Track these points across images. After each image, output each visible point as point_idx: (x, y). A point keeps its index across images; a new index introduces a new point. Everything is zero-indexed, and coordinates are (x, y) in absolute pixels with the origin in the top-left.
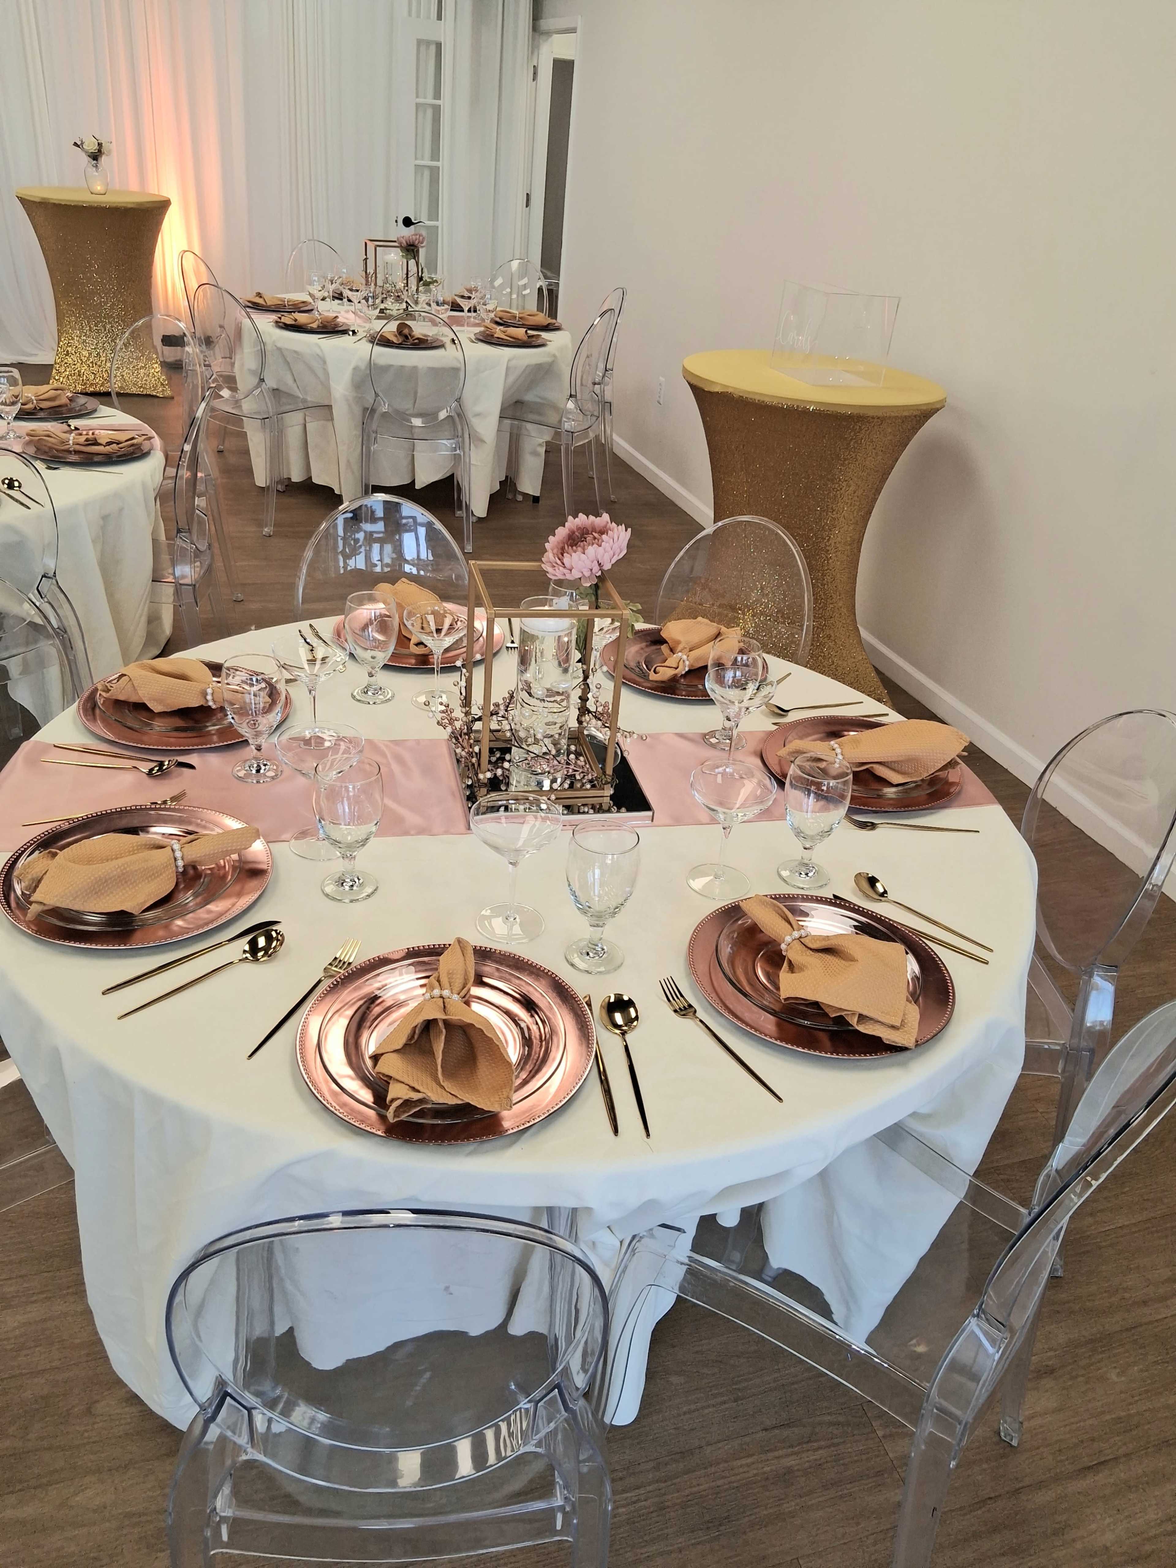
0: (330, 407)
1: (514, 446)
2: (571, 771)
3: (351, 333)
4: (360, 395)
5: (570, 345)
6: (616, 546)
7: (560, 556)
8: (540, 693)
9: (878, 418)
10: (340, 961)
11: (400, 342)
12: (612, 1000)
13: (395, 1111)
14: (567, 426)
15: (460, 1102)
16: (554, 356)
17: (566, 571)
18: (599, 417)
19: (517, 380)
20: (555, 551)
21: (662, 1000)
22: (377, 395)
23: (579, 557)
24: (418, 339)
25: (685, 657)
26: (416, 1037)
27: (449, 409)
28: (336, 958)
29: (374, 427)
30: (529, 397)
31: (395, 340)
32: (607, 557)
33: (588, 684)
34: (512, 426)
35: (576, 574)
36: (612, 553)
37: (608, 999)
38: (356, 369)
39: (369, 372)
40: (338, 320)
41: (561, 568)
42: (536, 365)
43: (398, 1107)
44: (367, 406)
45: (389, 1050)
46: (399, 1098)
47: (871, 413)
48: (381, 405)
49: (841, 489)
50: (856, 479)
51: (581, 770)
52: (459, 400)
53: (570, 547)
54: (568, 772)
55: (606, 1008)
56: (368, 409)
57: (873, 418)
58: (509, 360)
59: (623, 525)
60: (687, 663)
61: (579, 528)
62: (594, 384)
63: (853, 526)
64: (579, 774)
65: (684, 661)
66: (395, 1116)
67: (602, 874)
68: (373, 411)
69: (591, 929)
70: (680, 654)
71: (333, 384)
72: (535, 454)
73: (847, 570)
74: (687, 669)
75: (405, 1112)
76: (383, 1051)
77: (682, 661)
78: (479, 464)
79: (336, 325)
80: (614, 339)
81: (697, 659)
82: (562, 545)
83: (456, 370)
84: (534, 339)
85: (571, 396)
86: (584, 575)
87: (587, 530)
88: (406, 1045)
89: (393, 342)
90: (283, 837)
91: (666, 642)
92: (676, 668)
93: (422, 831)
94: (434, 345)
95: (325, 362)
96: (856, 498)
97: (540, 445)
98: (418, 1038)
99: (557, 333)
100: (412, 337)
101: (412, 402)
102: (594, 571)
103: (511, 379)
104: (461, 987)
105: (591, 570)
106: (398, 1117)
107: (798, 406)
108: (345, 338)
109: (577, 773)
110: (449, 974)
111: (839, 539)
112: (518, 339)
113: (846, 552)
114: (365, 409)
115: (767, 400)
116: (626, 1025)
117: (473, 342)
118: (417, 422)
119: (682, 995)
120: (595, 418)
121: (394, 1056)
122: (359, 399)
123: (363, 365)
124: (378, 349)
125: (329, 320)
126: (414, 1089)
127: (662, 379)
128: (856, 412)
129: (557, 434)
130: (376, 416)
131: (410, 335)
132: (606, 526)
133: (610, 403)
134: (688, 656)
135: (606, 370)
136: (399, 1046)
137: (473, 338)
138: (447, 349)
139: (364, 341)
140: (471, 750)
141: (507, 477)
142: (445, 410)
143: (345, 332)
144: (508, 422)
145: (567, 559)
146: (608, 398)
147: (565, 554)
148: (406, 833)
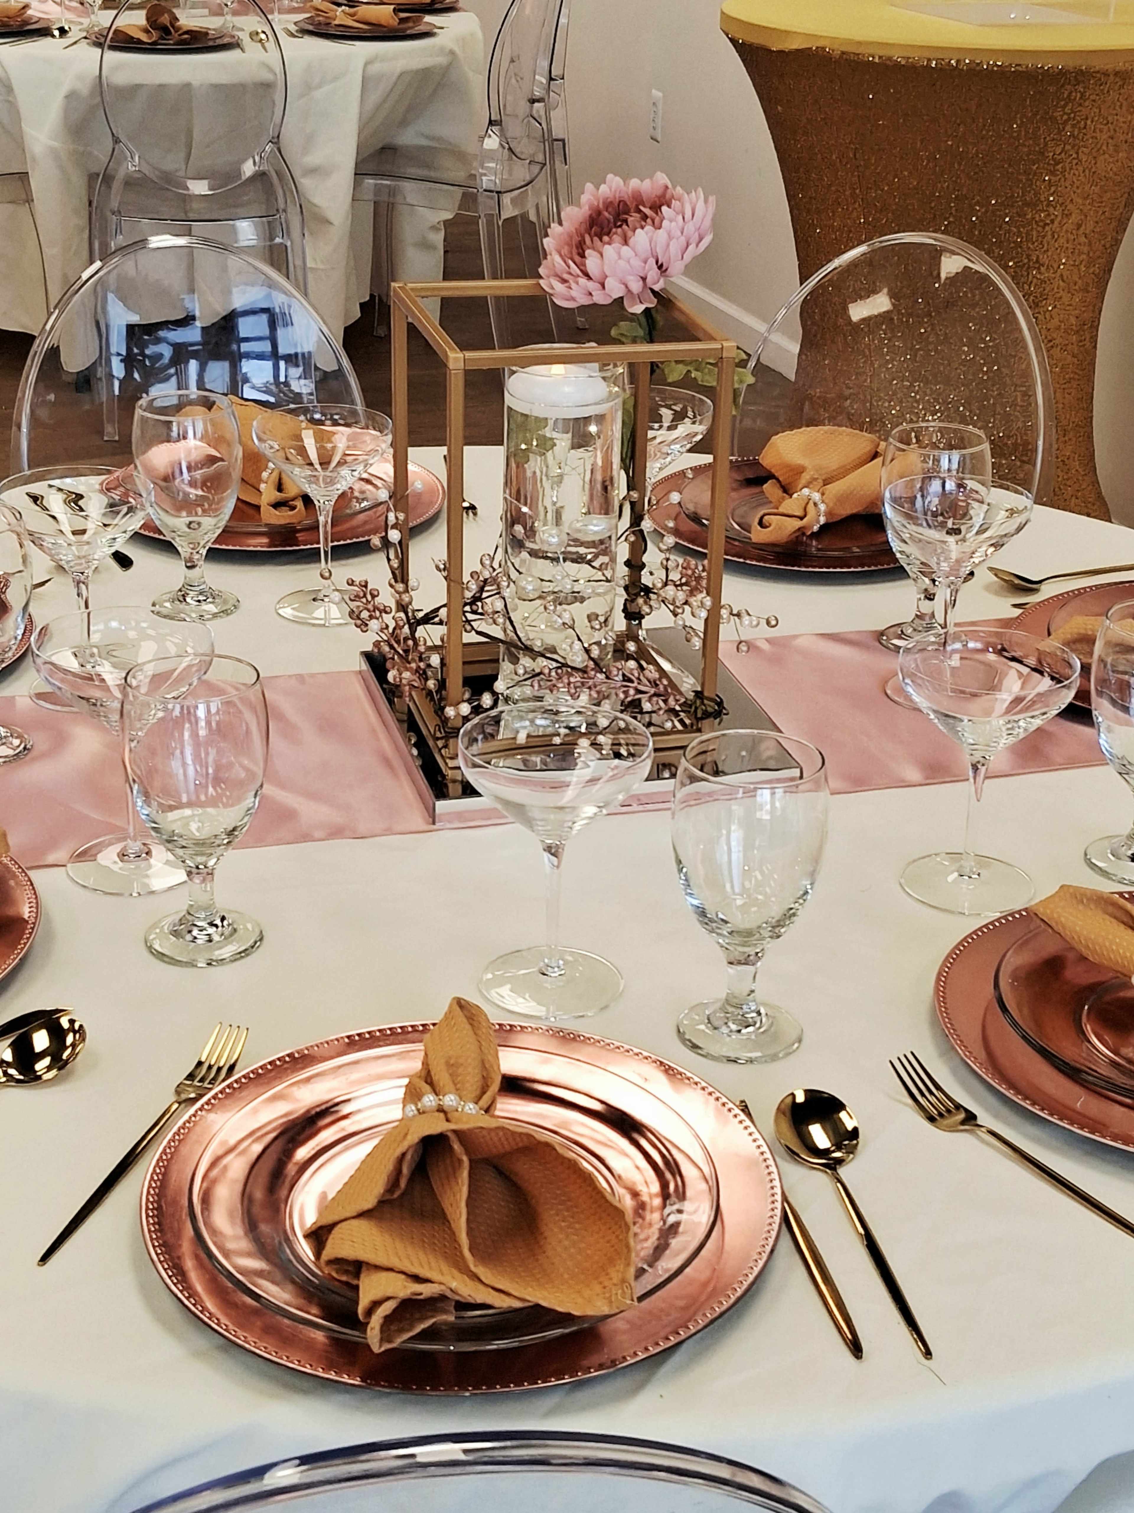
0: (23, 177)
1: (383, 233)
2: (632, 692)
3: (56, 33)
4: (81, 149)
5: (480, 35)
6: (690, 227)
7: (577, 258)
8: (555, 540)
9: (1116, 74)
10: (210, 1067)
11: (154, 39)
12: (800, 1098)
13: (382, 1331)
14: (486, 182)
15: (518, 1304)
16: (452, 53)
17: (591, 285)
18: (545, 164)
19: (384, 101)
20: (565, 251)
21: (900, 1102)
22: (116, 141)
23: (619, 254)
24: (187, 32)
25: (816, 496)
26: (403, 1183)
27: (257, 158)
28: (200, 1064)
29: (114, 204)
30: (408, 138)
31: (144, 38)
32: (675, 248)
33: (641, 531)
34: (378, 189)
35: (615, 290)
36: (683, 240)
37: (790, 1098)
38: (71, 96)
39: (99, 99)
40: (30, 12)
41: (583, 281)
42: (417, 72)
43: (388, 1320)
44: (95, 170)
45: (348, 1215)
46: (388, 1298)
47: (1098, 64)
48: (126, 158)
49: (1052, 221)
50: (1080, 201)
51: (653, 691)
52: (276, 140)
53: (596, 239)
54: (626, 693)
55: (788, 1114)
56: (98, 175)
57: (1106, 74)
58: (366, 64)
59: (700, 190)
60: (822, 507)
61: (608, 205)
62: (533, 101)
63: (1080, 295)
64: (650, 700)
65: (815, 504)
66: (382, 1341)
67: (748, 845)
68: (108, 179)
69: (732, 970)
70: (806, 491)
71: (27, 129)
72: (426, 245)
73: (1074, 384)
74: (822, 520)
75: (401, 1331)
76: (336, 1218)
77: (811, 504)
78: (321, 266)
79: (26, 22)
80: (563, 20)
81: (841, 499)
82: (576, 239)
83: (267, 86)
84: (410, 24)
85: (491, 123)
86: (629, 291)
87: (625, 204)
88: (382, 1203)
89: (140, 41)
90: (51, 859)
91: (771, 476)
92: (801, 518)
93: (336, 832)
94: (219, 42)
95: (9, 89)
96: (1083, 239)
97: (434, 228)
98: (407, 1185)
99: (453, 15)
100: (177, 29)
101: (182, 155)
102: (649, 280)
103: (374, 98)
104: (478, 1092)
105: (644, 279)
106: (390, 1341)
107: (958, 62)
108: (45, 42)
109: (644, 697)
110: (449, 1065)
111: (1055, 322)
112: (380, 25)
113: (1070, 347)
114: (92, 177)
115: (897, 56)
116: (839, 1148)
117: (292, 35)
118: (199, 188)
119: (938, 1087)
120: (538, 167)
121: (362, 1224)
122: (80, 157)
123: (85, 88)
124: (113, 57)
125: (10, 14)
126: (417, 1279)
127: (657, 94)
128: (1071, 64)
129: (469, 199)
130: (117, 185)
131: (173, 26)
132: (664, 195)
133: (563, 141)
134: (823, 494)
135: (551, 79)
136: (369, 1202)
137: (293, 28)
138: (246, 48)
139: (84, 44)
140: (422, 665)
141: (372, 296)
142: (251, 161)
143: (44, 32)
144: (370, 182)
145: (592, 262)
146: (557, 133)
147: (588, 252)
148: (306, 838)
